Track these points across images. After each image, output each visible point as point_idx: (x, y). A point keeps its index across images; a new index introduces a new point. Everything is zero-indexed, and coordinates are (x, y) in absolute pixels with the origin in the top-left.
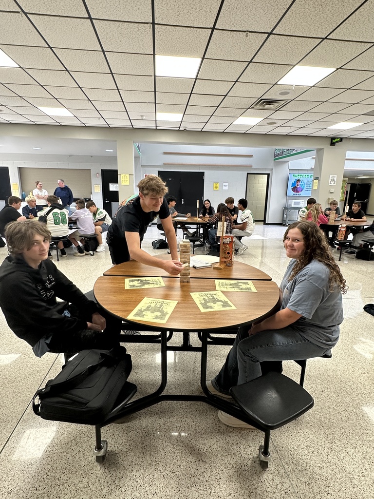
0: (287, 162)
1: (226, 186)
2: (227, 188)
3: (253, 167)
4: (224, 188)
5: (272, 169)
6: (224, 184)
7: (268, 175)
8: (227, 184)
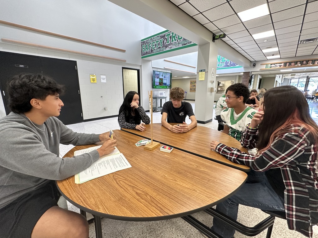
0: (150, 61)
1: (104, 79)
2: (105, 81)
3: (127, 62)
4: (102, 81)
5: (141, 66)
6: (102, 76)
7: (138, 71)
8: (104, 77)
